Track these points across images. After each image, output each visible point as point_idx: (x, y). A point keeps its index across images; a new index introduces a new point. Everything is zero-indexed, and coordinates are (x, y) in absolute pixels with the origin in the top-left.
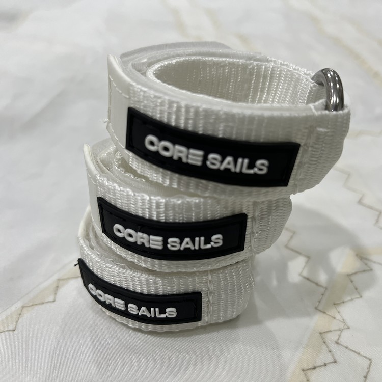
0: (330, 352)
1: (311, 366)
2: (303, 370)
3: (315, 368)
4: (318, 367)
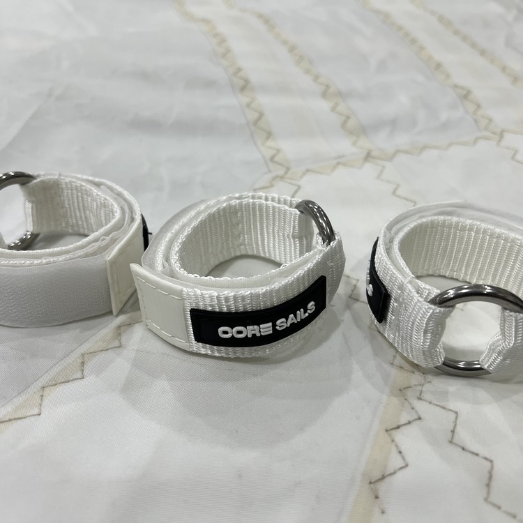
0: (413, 409)
1: (395, 426)
2: (386, 431)
3: (398, 427)
4: (402, 425)
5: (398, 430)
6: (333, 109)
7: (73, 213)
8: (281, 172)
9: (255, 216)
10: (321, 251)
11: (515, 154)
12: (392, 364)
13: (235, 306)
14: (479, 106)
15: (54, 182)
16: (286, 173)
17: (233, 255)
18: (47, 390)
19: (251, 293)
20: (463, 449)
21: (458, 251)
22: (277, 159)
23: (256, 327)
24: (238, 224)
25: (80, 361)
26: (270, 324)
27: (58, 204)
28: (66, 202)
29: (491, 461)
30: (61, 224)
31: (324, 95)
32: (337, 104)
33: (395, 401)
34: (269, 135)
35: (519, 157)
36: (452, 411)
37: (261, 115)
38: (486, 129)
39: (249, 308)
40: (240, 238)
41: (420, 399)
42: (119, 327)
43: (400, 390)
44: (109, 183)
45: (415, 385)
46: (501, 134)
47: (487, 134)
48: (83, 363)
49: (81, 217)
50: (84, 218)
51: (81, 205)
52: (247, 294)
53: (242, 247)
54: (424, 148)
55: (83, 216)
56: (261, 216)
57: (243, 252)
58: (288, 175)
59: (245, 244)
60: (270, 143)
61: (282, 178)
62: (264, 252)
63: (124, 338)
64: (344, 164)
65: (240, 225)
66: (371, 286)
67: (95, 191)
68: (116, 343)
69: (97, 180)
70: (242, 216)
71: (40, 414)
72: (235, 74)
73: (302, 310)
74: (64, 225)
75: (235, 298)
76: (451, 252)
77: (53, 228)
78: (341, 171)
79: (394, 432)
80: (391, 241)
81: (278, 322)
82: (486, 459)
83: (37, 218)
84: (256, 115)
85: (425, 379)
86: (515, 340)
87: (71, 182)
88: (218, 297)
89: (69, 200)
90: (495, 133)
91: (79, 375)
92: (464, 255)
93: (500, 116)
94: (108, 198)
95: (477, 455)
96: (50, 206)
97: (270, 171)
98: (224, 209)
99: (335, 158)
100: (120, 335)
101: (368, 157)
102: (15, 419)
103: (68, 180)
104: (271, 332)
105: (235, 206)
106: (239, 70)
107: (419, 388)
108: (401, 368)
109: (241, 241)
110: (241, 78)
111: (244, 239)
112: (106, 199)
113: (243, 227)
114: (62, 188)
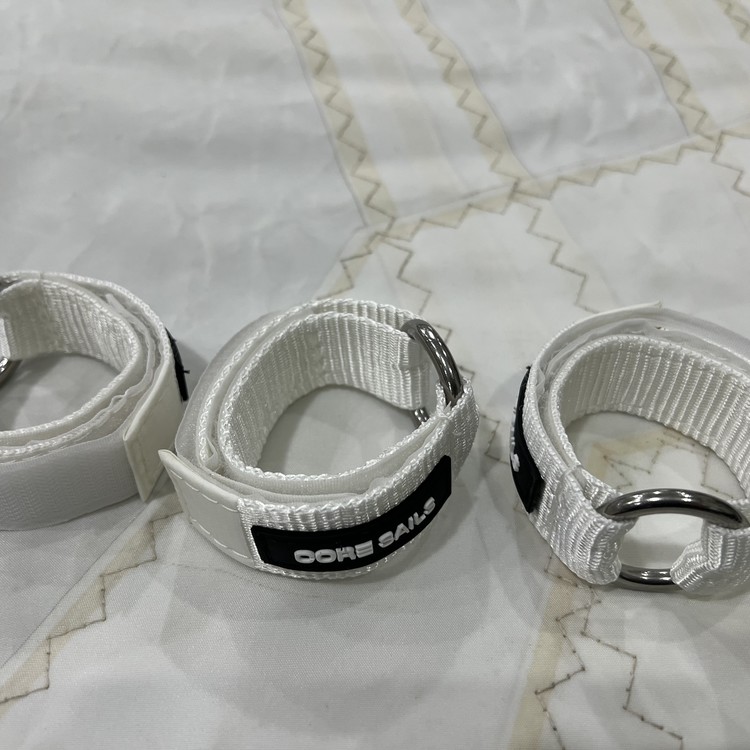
0: (574, 652)
1: (548, 685)
2: (536, 693)
3: (553, 686)
4: (558, 683)
5: (553, 692)
6: (461, 103)
7: (68, 329)
8: (383, 227)
9: (343, 334)
10: (443, 420)
11: (739, 178)
12: (546, 571)
13: (317, 525)
14: (687, 86)
15: (35, 288)
16: (390, 226)
17: (314, 387)
18: (55, 643)
19: (340, 508)
20: (643, 719)
21: (645, 383)
22: (375, 201)
23: (349, 549)
24: (318, 346)
25: (98, 588)
26: (370, 543)
27: (44, 317)
28: (56, 314)
29: (681, 738)
30: (53, 343)
31: (447, 76)
32: (467, 92)
33: (549, 639)
34: (363, 156)
35: (743, 185)
36: (628, 654)
37: (350, 118)
38: (697, 131)
39: (338, 526)
40: (322, 364)
41: (583, 634)
42: (151, 522)
43: (557, 620)
44: (117, 288)
45: (578, 610)
46: (720, 138)
47: (697, 139)
48: (103, 590)
49: (81, 334)
50: (85, 336)
51: (79, 320)
52: (334, 509)
53: (327, 375)
54: (602, 170)
55: (84, 333)
56: (352, 335)
57: (328, 382)
58: (393, 232)
59: (330, 371)
60: (363, 171)
61: (383, 236)
62: (359, 382)
63: (159, 543)
64: (479, 207)
65: (322, 348)
66: (516, 456)
67: (97, 305)
68: (148, 554)
69: (99, 283)
70: (325, 336)
71: (47, 688)
72: (305, 43)
73: (416, 515)
74: (56, 343)
75: (317, 515)
76: (636, 383)
77: (41, 350)
78: (474, 219)
79: (546, 695)
80: (548, 387)
81: (382, 538)
82: (673, 735)
83: (15, 338)
84: (341, 120)
85: (592, 598)
86: (722, 562)
87: (59, 289)
88: (292, 515)
89: (60, 313)
90: (710, 138)
91: (98, 614)
92: (654, 387)
93: (719, 105)
94: (118, 319)
95: (661, 728)
96: (33, 320)
97: (366, 225)
98: (297, 330)
99: (465, 197)
100: (153, 537)
101: (515, 192)
102: (13, 698)
103: (55, 285)
104: (372, 552)
105: (314, 324)
106: (313, 33)
107: (584, 614)
108: (560, 577)
109: (324, 368)
110: (316, 50)
111: (329, 365)
112: (115, 321)
113: (327, 349)
114: (47, 296)
